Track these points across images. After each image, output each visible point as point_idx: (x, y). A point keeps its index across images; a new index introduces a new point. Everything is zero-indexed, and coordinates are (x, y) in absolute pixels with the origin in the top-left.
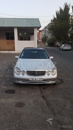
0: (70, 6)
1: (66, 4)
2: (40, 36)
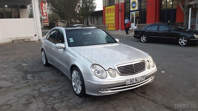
2: (44, 10)
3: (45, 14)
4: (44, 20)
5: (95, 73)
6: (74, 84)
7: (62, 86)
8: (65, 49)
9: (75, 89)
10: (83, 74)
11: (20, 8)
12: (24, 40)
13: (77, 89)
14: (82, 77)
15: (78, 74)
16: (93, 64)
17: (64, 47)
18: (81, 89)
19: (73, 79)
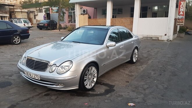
2: (182, 9)
3: (181, 13)
4: (179, 19)
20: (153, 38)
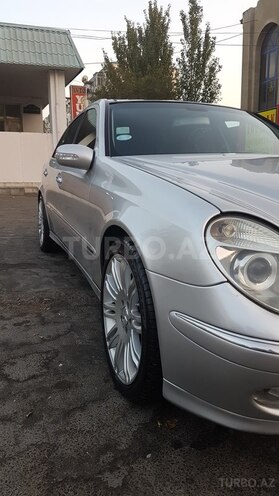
0: (167, 14)
1: (153, 6)
5: (234, 272)
6: (110, 325)
7: (69, 325)
8: (91, 167)
9: (112, 352)
10: (152, 275)
11: (25, 112)
12: (22, 189)
13: (120, 355)
14: (149, 290)
15: (128, 277)
16: (223, 214)
17: (91, 158)
18: (137, 363)
19: (107, 303)
20: (27, 191)
